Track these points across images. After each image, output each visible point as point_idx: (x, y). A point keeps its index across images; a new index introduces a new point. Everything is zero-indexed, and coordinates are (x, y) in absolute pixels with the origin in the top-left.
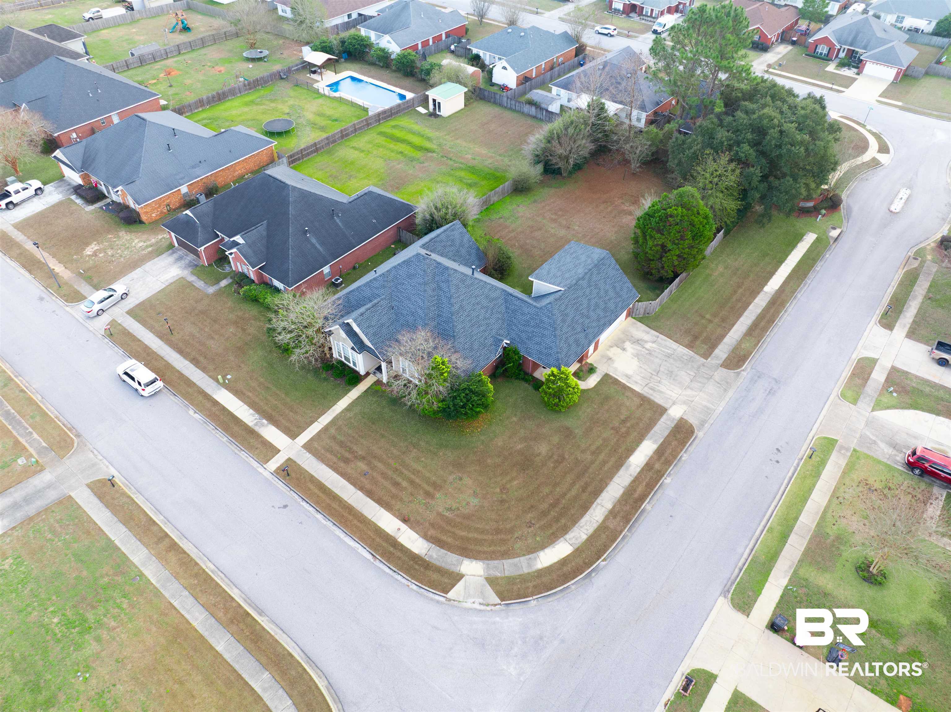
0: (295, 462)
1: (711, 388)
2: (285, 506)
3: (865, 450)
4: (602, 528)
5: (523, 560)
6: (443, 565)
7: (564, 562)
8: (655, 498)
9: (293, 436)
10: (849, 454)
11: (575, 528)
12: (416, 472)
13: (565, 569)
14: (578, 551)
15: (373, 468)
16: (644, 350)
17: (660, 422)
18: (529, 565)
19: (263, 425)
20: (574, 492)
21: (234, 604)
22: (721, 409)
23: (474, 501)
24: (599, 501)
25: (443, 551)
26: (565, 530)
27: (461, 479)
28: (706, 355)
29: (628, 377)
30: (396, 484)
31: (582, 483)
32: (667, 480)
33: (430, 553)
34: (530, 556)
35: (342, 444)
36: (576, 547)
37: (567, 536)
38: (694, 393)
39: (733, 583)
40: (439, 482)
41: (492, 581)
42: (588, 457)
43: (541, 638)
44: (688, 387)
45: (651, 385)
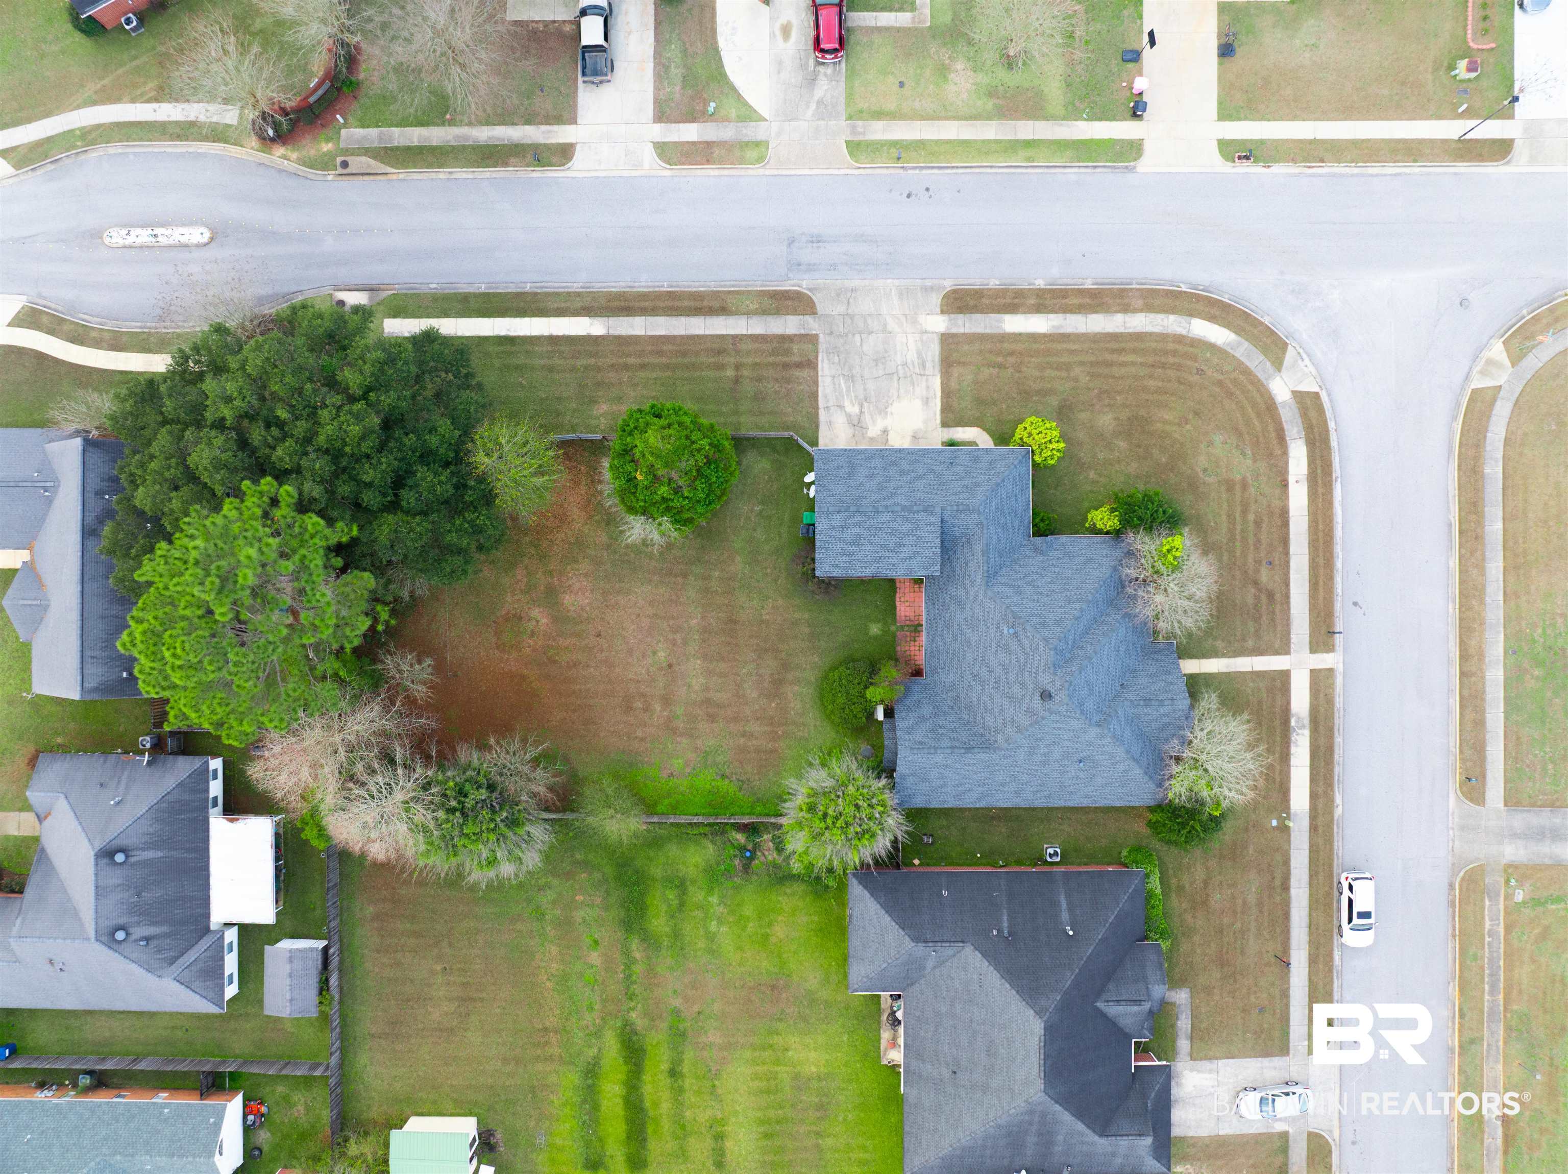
0: (1310, 643)
1: (864, 306)
2: (1355, 604)
3: (841, 108)
4: (1149, 308)
5: (1240, 353)
6: (1298, 416)
7: (1212, 319)
8: (1072, 282)
9: (1284, 676)
10: (860, 123)
11: (1170, 331)
12: (1230, 516)
13: (1218, 313)
14: (1191, 314)
15: (1258, 562)
16: (865, 410)
17: (967, 331)
18: (1239, 344)
19: (1299, 719)
20: (1130, 358)
21: (1463, 551)
22: (889, 281)
23: (1218, 438)
24: (1122, 330)
25: (1286, 427)
26: (1180, 339)
27: (1205, 470)
28: (812, 339)
29: (926, 401)
30: (1258, 524)
31: (1115, 357)
32: (1040, 283)
33: (1296, 436)
34: (1229, 350)
35: (1257, 619)
36: (1188, 318)
37: (1184, 332)
38: (890, 320)
39: (1114, 167)
40: (1223, 488)
41: (1278, 364)
42: (1077, 371)
43: (1293, 291)
44: (885, 330)
45: (917, 371)
